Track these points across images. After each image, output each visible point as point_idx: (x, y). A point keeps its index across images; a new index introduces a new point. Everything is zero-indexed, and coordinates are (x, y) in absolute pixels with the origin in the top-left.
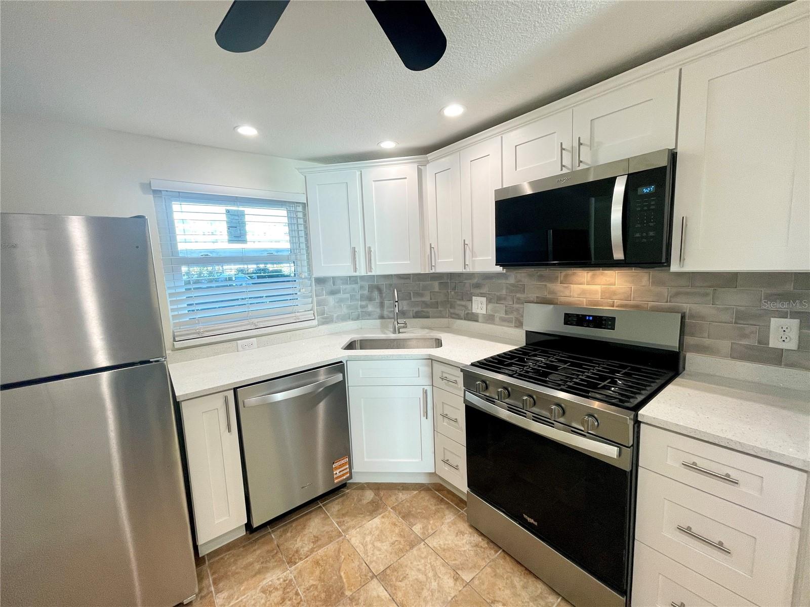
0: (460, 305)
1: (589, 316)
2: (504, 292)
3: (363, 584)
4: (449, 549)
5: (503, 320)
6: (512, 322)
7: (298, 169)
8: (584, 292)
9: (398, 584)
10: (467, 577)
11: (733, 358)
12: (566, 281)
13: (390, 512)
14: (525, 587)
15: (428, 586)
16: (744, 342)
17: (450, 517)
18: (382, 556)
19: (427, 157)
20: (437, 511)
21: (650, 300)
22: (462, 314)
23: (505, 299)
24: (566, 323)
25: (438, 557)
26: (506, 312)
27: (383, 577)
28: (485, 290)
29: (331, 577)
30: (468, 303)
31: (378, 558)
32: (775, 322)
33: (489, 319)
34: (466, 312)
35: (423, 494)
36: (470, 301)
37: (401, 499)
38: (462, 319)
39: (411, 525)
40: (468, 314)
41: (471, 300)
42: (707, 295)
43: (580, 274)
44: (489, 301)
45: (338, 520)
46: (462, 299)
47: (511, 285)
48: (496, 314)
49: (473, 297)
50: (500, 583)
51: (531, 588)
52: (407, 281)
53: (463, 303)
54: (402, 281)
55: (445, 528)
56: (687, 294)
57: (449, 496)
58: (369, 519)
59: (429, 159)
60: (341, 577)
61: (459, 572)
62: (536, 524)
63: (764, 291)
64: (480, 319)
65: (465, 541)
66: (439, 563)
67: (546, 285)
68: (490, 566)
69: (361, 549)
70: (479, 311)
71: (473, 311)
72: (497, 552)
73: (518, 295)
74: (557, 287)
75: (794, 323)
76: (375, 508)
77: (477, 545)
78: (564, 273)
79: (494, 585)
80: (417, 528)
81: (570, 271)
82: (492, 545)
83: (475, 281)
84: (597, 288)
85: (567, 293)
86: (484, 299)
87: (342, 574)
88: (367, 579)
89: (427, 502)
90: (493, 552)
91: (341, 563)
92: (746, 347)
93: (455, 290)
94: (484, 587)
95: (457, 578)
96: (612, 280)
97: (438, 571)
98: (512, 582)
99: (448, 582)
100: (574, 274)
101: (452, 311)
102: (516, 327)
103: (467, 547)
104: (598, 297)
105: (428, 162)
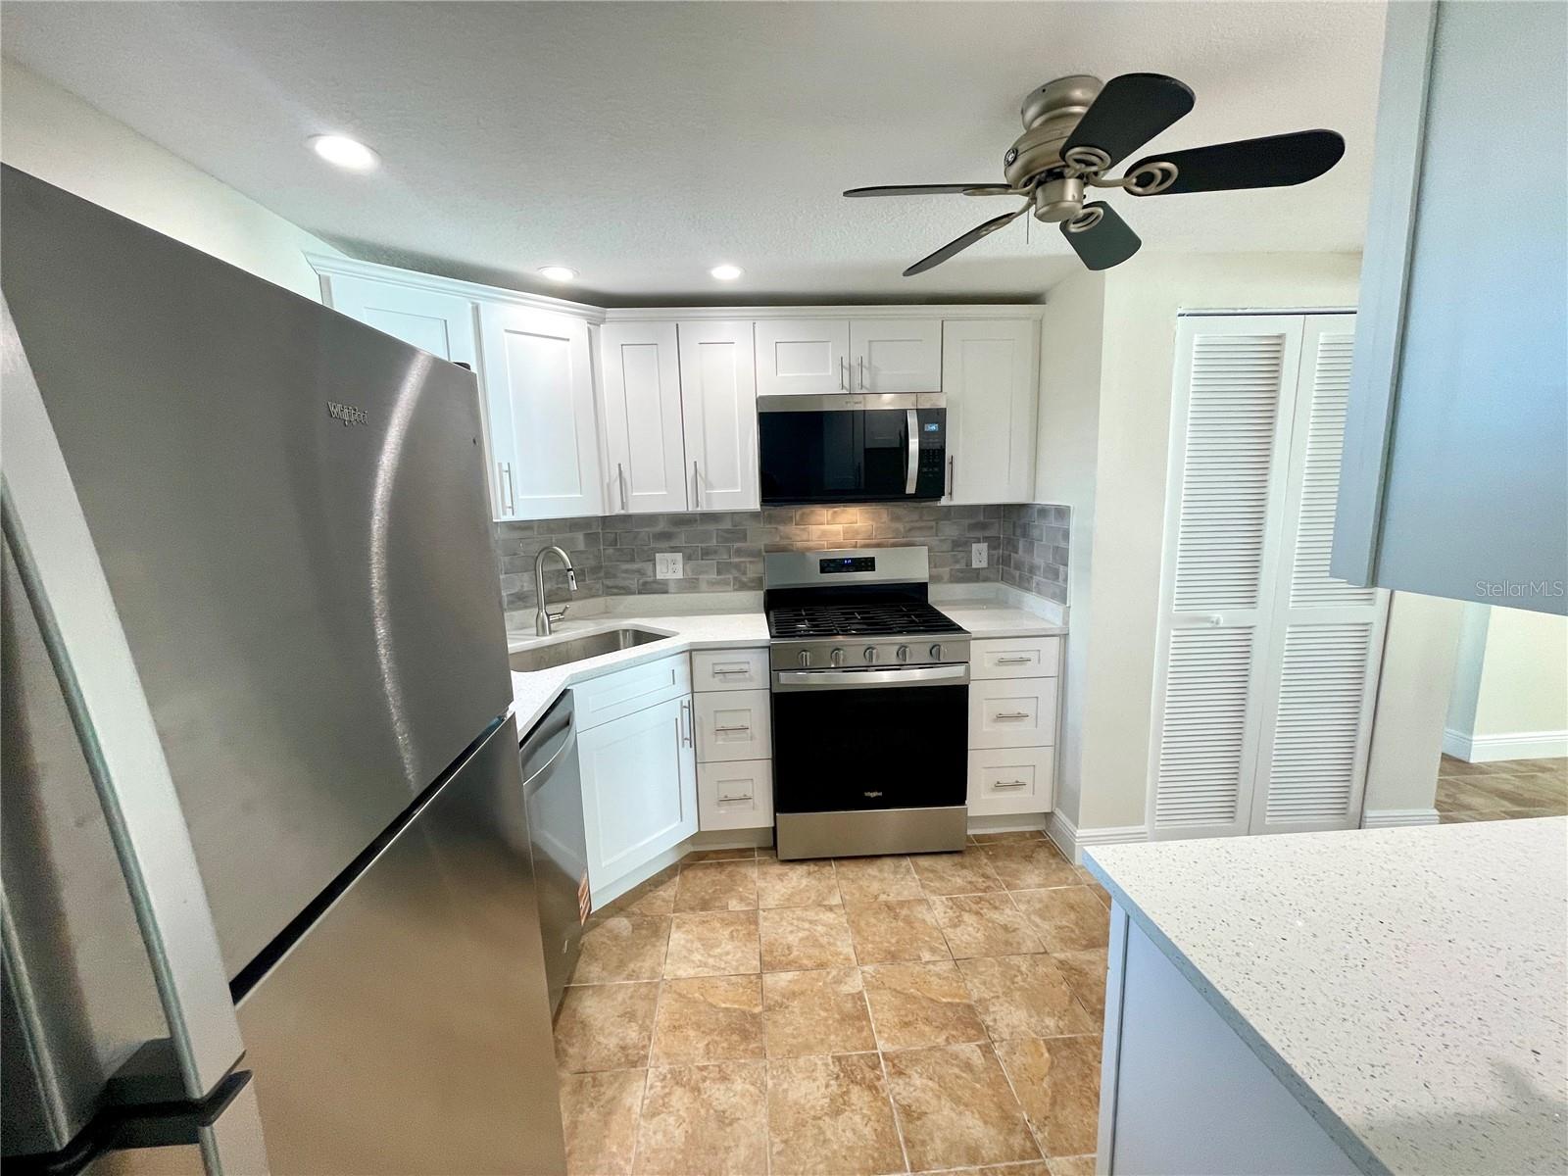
0: (626, 571)
1: (847, 559)
2: (714, 542)
3: (759, 990)
4: (792, 895)
5: (712, 584)
6: (729, 584)
7: (306, 254)
8: (824, 533)
9: (792, 957)
10: (836, 900)
11: (951, 582)
12: (803, 521)
13: (677, 917)
14: (881, 871)
15: (818, 934)
16: (958, 567)
17: (753, 873)
18: (739, 955)
19: (605, 313)
20: (731, 876)
21: (890, 536)
22: (634, 584)
23: (716, 552)
24: (823, 571)
25: (793, 909)
26: (719, 573)
27: (767, 966)
28: (680, 541)
29: (717, 1019)
30: (648, 566)
31: (737, 961)
32: (975, 546)
33: (690, 585)
34: (641, 581)
35: (689, 874)
36: (650, 561)
37: (670, 896)
38: (633, 593)
39: (725, 908)
40: (645, 583)
41: (653, 560)
42: (932, 528)
43: (819, 512)
44: (688, 558)
45: (624, 975)
46: (632, 560)
47: (727, 531)
48: (701, 577)
49: (657, 555)
50: (864, 883)
51: (886, 867)
52: (528, 533)
53: (635, 566)
54: (516, 535)
55: (761, 884)
56: (920, 528)
57: (720, 856)
58: (665, 942)
59: (607, 316)
60: (727, 1009)
61: (826, 903)
62: (880, 794)
63: (967, 522)
64: (672, 587)
65: (795, 879)
66: (799, 912)
67: (776, 529)
68: (841, 879)
69: (704, 972)
70: (670, 576)
71: (658, 577)
72: (831, 865)
73: (737, 545)
74: (792, 530)
75: (984, 546)
76: (653, 929)
77: (809, 874)
78: (799, 513)
79: (861, 888)
80: (734, 905)
81: (807, 509)
82: (822, 863)
83: (661, 527)
84: (838, 528)
85: (805, 537)
86: (679, 556)
87: (723, 1005)
88: (756, 983)
89: (704, 880)
90: (828, 868)
91: (705, 1001)
92: (958, 570)
93: (616, 545)
94: (857, 895)
95: (830, 909)
96: (854, 518)
97: (809, 918)
98: (869, 875)
99: (829, 917)
100: (812, 512)
101: (609, 582)
102: (735, 590)
103: (804, 882)
104: (840, 539)
105: (603, 320)
